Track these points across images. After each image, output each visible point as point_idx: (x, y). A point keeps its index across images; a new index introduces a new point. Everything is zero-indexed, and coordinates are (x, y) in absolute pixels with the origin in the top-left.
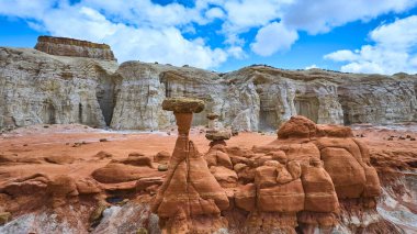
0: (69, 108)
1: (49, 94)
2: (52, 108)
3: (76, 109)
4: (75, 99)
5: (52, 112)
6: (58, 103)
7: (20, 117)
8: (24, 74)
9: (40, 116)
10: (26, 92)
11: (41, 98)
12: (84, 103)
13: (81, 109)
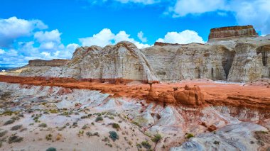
0: (206, 70)
1: (198, 65)
2: (199, 71)
3: (210, 71)
4: (209, 66)
5: (199, 73)
6: (202, 68)
7: (185, 75)
8: (188, 57)
9: (194, 74)
10: (188, 64)
11: (194, 67)
12: (214, 68)
13: (212, 71)
